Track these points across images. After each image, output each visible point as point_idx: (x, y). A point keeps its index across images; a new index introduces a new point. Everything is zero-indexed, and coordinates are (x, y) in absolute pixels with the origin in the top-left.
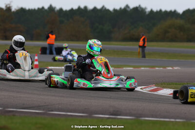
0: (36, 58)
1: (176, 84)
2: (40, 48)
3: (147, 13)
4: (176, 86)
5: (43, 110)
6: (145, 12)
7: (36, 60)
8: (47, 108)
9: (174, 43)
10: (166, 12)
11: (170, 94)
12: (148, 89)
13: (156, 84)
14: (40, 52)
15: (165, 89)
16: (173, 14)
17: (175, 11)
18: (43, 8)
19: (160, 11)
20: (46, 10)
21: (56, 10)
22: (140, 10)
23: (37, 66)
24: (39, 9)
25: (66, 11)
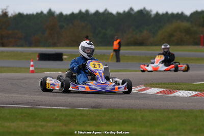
0: (32, 63)
1: (164, 84)
2: (37, 55)
3: (153, 16)
4: (164, 86)
5: (31, 105)
6: (151, 15)
7: (32, 66)
10: (173, 15)
11: (157, 93)
12: (137, 89)
13: (146, 85)
14: (37, 59)
15: (152, 89)
16: (180, 17)
17: (182, 13)
18: (42, 12)
19: (167, 13)
20: (45, 15)
21: (55, 14)
22: (145, 13)
23: (33, 72)
24: (37, 14)
25: (66, 15)
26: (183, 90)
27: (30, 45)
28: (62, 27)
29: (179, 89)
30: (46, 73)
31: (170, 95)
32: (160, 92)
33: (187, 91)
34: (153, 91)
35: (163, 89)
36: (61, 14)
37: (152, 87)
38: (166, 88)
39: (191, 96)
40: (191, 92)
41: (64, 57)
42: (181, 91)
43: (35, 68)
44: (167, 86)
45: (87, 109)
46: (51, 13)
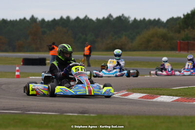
0: (17, 68)
1: (145, 89)
2: (22, 60)
3: (131, 22)
4: (145, 91)
5: (21, 111)
6: (129, 21)
7: (18, 71)
8: (25, 110)
9: (155, 52)
10: (150, 21)
11: (139, 98)
12: (120, 94)
13: (128, 90)
14: (22, 63)
15: (135, 94)
16: (157, 23)
17: (159, 19)
18: (25, 19)
19: (144, 19)
20: (28, 21)
21: (38, 20)
22: (124, 19)
23: (18, 76)
24: (20, 19)
25: (48, 21)
26: (164, 95)
27: (14, 50)
28: (44, 33)
29: (161, 95)
30: (31, 77)
31: (151, 100)
32: (142, 97)
33: (168, 97)
34: (136, 96)
35: (145, 95)
36: (43, 20)
37: (134, 92)
38: (148, 93)
39: (172, 101)
40: (171, 97)
41: (48, 62)
42: (162, 96)
43: (20, 73)
44: (148, 91)
45: (76, 114)
46: (33, 19)
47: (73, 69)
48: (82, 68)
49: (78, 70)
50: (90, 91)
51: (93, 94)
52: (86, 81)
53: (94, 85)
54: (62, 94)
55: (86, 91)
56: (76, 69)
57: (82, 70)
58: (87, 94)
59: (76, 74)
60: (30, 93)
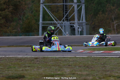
47: (52, 38)
48: (56, 38)
49: (55, 39)
50: (59, 49)
51: (60, 50)
52: (58, 44)
53: (61, 46)
54: (45, 50)
55: (57, 49)
56: (54, 38)
57: (56, 39)
58: (58, 50)
59: (53, 41)
60: (33, 50)
